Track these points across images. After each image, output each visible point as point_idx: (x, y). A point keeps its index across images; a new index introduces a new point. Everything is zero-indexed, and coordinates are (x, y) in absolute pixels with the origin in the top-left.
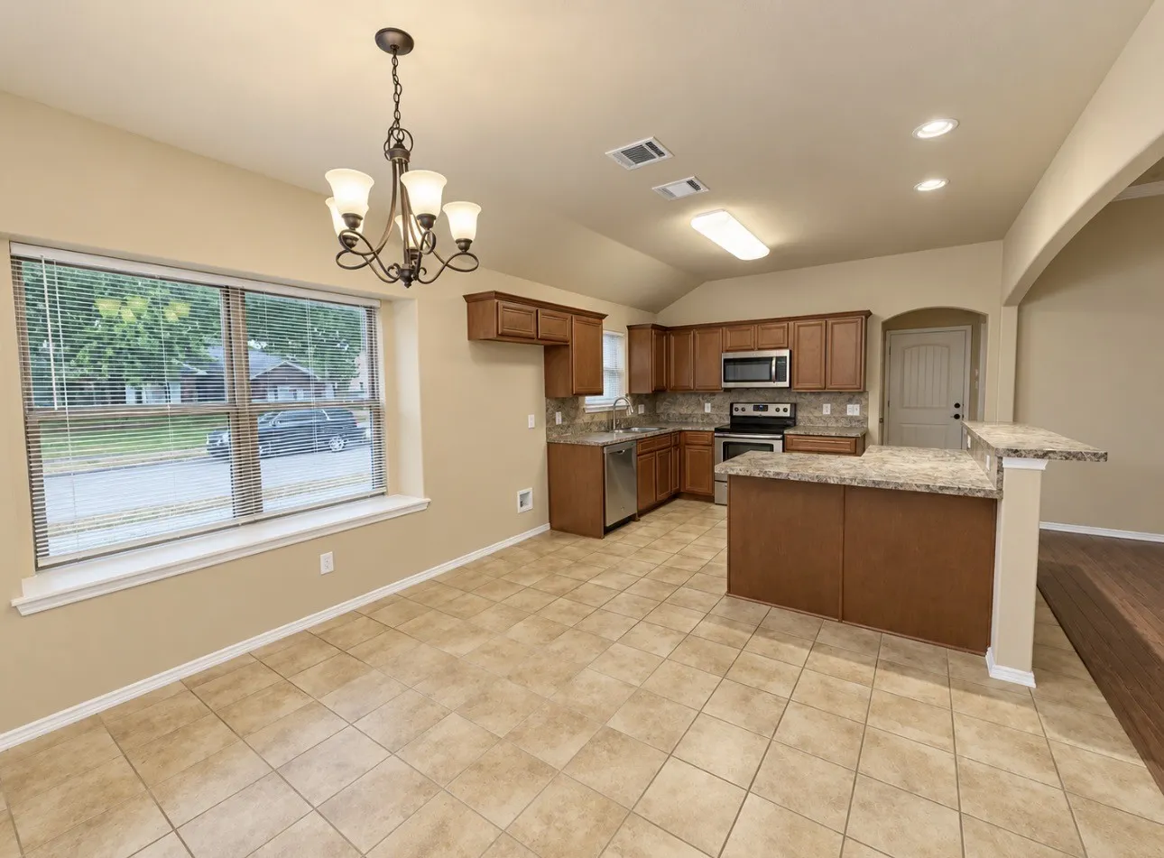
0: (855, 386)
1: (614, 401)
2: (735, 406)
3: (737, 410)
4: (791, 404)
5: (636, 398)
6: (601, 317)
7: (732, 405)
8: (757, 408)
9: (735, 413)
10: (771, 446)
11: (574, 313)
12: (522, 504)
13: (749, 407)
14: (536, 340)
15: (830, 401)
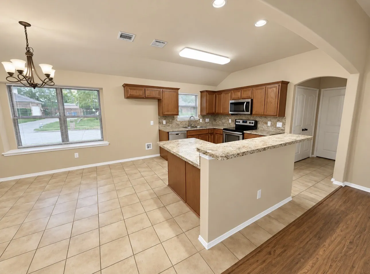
0: (275, 114)
1: (190, 117)
2: (237, 121)
3: (237, 122)
4: (255, 121)
5: (203, 116)
6: (178, 89)
7: (236, 120)
8: (243, 122)
9: (237, 123)
10: (239, 137)
11: (163, 89)
12: (148, 147)
13: (241, 121)
14: (144, 98)
15: (270, 121)
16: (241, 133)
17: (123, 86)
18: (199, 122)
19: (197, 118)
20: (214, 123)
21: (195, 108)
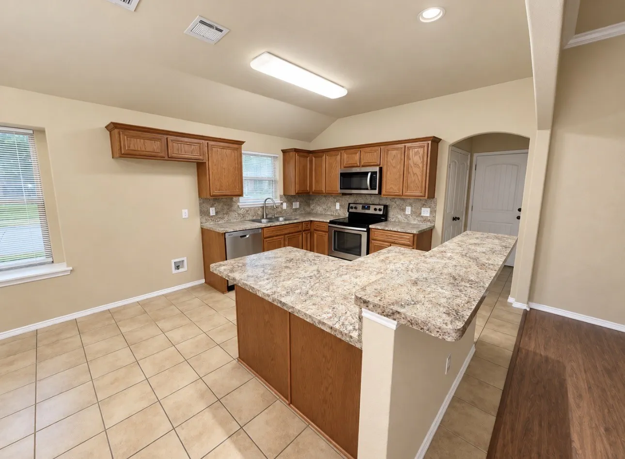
0: (421, 194)
1: (264, 200)
2: (351, 205)
3: (352, 208)
4: (384, 205)
5: (288, 197)
6: (240, 143)
7: (349, 204)
8: (364, 208)
9: (351, 210)
10: (360, 235)
11: (210, 140)
12: (178, 267)
13: (360, 207)
14: (166, 158)
15: (411, 205)
16: (365, 229)
17: (106, 127)
18: (282, 208)
19: (278, 201)
20: (308, 209)
21: (272, 182)
